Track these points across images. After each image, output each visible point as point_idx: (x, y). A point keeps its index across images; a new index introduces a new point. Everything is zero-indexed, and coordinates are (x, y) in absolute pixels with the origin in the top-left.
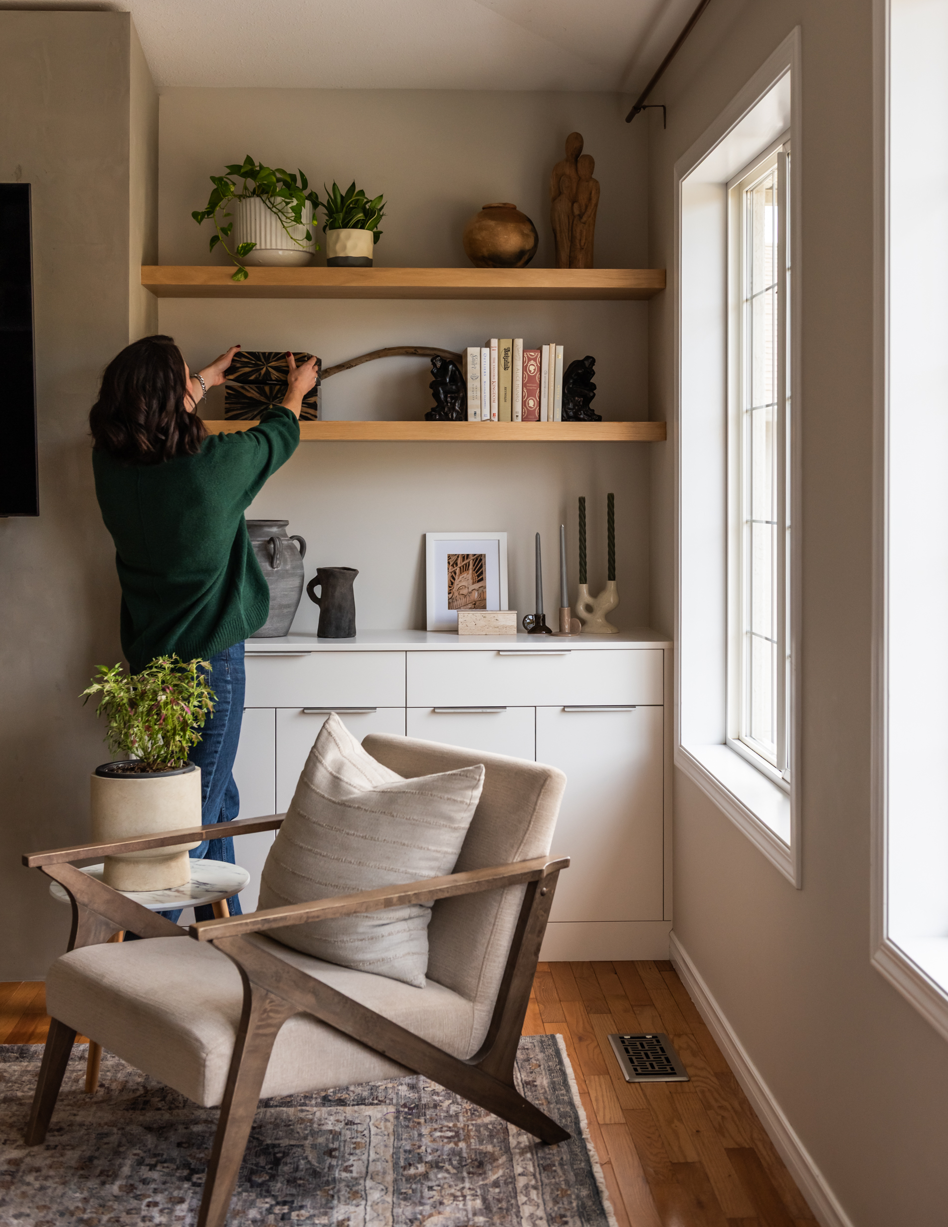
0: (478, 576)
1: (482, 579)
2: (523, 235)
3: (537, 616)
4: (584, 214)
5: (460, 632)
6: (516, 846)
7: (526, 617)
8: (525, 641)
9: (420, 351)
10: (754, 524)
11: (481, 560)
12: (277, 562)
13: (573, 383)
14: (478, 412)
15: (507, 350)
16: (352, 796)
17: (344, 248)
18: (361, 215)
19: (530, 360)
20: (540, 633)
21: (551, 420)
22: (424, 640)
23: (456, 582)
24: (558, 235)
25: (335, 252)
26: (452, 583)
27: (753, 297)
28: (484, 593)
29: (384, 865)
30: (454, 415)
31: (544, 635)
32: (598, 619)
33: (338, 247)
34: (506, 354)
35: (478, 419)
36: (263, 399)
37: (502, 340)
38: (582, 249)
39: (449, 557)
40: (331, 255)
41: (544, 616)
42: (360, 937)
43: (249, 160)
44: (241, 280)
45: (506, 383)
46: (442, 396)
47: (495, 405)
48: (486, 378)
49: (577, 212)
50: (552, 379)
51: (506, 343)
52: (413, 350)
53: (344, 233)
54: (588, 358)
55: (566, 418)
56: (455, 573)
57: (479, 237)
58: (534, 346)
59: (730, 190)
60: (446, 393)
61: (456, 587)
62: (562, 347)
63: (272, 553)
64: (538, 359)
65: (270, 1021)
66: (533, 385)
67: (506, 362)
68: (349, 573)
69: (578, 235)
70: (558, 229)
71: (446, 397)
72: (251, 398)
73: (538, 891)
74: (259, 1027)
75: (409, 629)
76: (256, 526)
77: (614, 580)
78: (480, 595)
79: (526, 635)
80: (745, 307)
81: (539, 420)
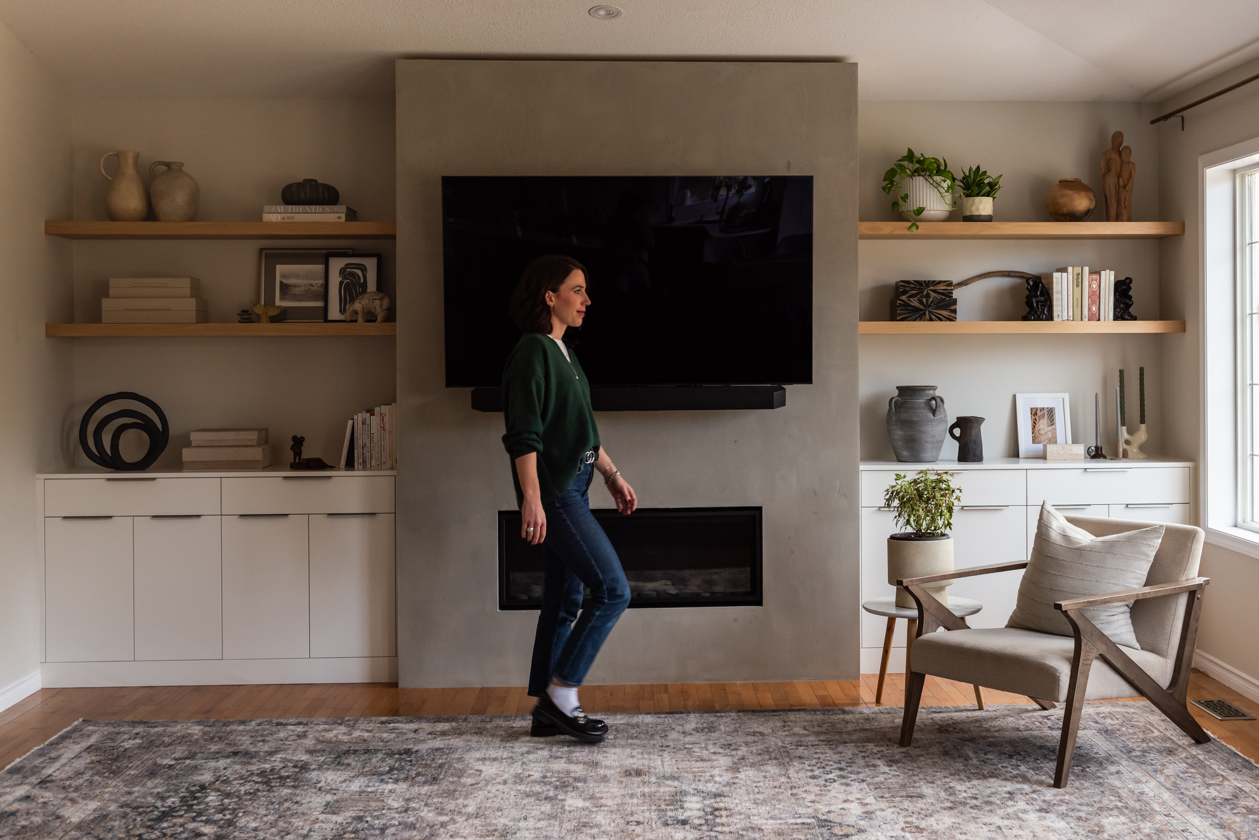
0: (1051, 422)
1: (1053, 424)
2: (1090, 199)
3: (1097, 448)
4: (1127, 185)
5: (1048, 458)
6: (1183, 571)
7: (1089, 448)
8: (1089, 462)
9: (1012, 274)
10: (1254, 386)
11: (1052, 411)
12: (937, 413)
13: (1119, 296)
14: (1060, 315)
15: (1078, 275)
16: (1081, 545)
17: (978, 209)
18: (988, 188)
19: (1093, 280)
20: (1099, 458)
21: (1106, 319)
22: (1018, 463)
23: (1037, 426)
24: (1108, 198)
25: (971, 212)
26: (1034, 427)
27: (1252, 243)
28: (1055, 433)
29: (1112, 582)
30: (1044, 317)
31: (1102, 459)
32: (1133, 450)
33: (974, 208)
34: (1078, 277)
35: (1060, 319)
36: (922, 307)
37: (1075, 268)
38: (1125, 208)
39: (1032, 409)
40: (968, 214)
41: (1101, 447)
42: (1101, 622)
43: (910, 152)
44: (914, 231)
45: (1077, 295)
46: (1035, 305)
47: (1071, 310)
48: (1065, 293)
49: (1122, 184)
50: (1107, 293)
51: (1078, 270)
52: (1007, 273)
53: (977, 199)
54: (1127, 278)
55: (1116, 318)
56: (1036, 420)
57: (1061, 201)
58: (1095, 272)
59: (1237, 175)
60: (1037, 302)
61: (1037, 429)
62: (1113, 272)
63: (934, 408)
64: (1098, 280)
65: (1088, 657)
66: (1096, 297)
67: (1078, 282)
68: (979, 420)
69: (1123, 200)
70: (1108, 194)
71: (1037, 305)
72: (914, 306)
73: (1196, 597)
74: (1085, 660)
75: (1005, 457)
76: (921, 390)
77: (1144, 423)
78: (1052, 434)
79: (1090, 459)
80: (1248, 248)
81: (1099, 320)
